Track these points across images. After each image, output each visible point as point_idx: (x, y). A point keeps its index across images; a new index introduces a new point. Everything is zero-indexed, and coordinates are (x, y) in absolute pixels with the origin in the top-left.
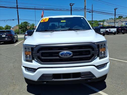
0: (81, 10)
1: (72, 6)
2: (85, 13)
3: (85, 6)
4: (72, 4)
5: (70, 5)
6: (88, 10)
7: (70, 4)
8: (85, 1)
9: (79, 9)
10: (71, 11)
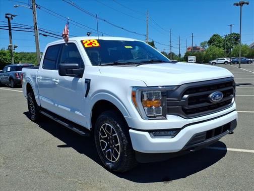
0: (28, 30)
1: (11, 20)
2: (36, 37)
3: (36, 23)
4: (10, 16)
5: (6, 17)
6: (41, 31)
7: (6, 15)
8: (34, 13)
9: (23, 26)
10: (10, 30)
